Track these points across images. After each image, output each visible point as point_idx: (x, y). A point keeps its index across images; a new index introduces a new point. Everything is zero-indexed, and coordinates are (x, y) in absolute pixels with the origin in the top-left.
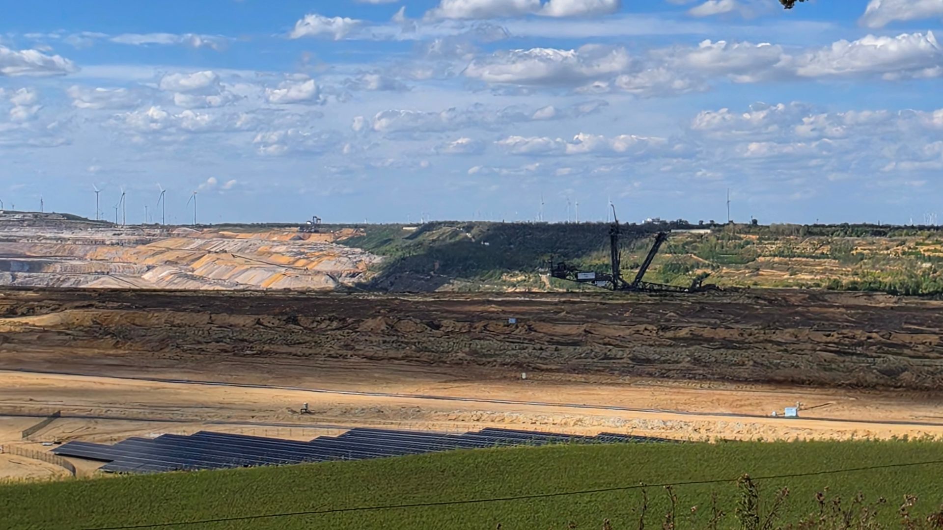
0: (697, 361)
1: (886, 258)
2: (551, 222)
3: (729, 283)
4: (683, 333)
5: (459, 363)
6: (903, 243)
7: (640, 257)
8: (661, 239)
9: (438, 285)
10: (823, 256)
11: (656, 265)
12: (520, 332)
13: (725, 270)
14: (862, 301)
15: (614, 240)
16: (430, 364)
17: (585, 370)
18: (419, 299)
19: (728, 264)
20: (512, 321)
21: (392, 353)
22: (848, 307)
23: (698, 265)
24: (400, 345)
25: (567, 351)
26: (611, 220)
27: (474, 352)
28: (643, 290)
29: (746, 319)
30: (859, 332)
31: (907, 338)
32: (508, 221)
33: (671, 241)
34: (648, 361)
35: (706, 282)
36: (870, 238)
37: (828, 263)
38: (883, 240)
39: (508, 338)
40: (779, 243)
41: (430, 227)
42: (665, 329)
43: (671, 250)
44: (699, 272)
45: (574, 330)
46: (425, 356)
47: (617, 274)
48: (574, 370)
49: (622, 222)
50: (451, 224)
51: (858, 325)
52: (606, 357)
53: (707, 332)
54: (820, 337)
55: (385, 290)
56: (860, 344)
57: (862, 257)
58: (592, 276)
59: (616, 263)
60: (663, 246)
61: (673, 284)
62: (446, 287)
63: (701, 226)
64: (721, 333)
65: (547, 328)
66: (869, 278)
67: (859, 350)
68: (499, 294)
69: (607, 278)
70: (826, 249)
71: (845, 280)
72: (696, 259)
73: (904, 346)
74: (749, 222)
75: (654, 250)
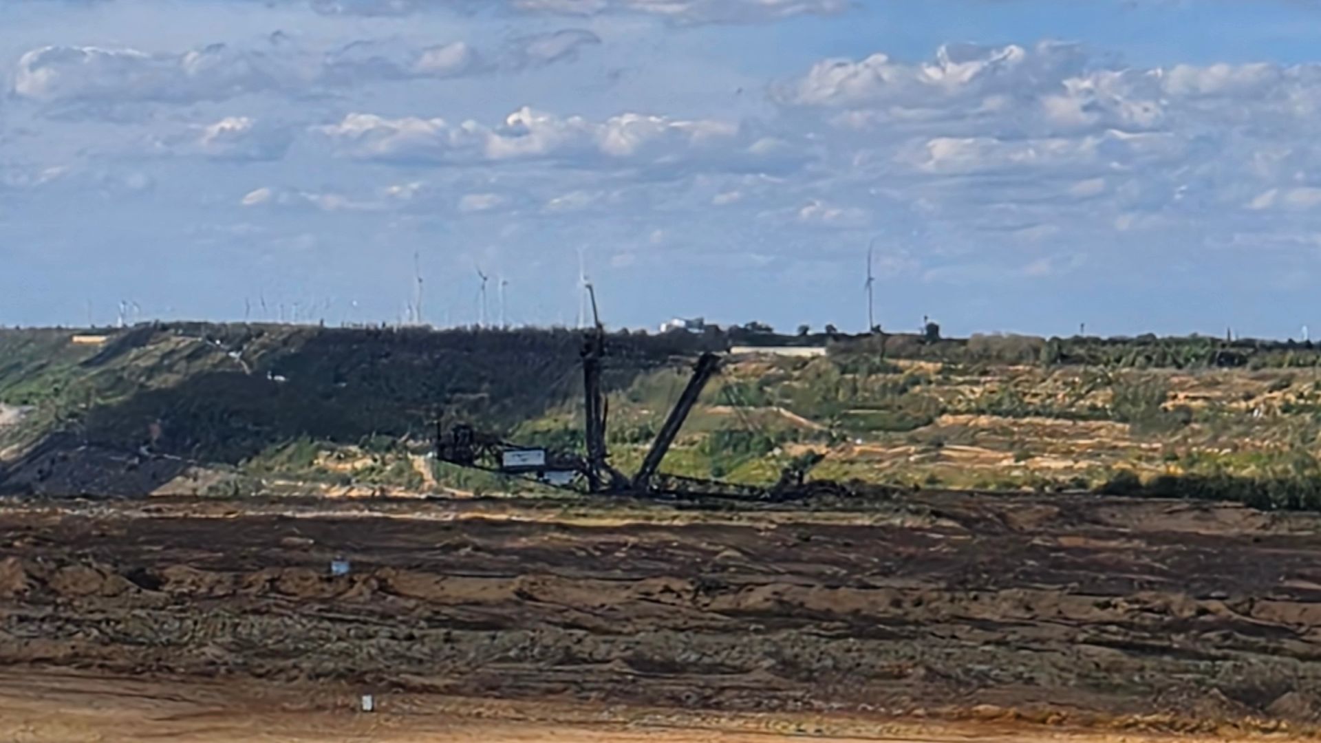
0: (788, 667)
1: (1245, 420)
2: (440, 325)
3: (870, 476)
4: (755, 599)
5: (207, 673)
6: (1284, 384)
7: (654, 414)
8: (707, 368)
9: (157, 480)
10: (1095, 413)
11: (694, 432)
12: (360, 593)
13: (859, 445)
14: (1187, 523)
15: (591, 371)
16: (133, 673)
17: (518, 690)
18: (110, 512)
19: (866, 431)
20: (340, 568)
21: (39, 648)
22: (1151, 538)
23: (794, 434)
24: (62, 626)
25: (474, 643)
26: (584, 323)
27: (240, 646)
28: (661, 494)
29: (911, 565)
30: (1177, 598)
31: (1291, 612)
32: (333, 323)
33: (731, 375)
34: (671, 668)
35: (815, 474)
36: (1206, 373)
37: (1108, 431)
38: (1239, 377)
39: (330, 610)
40: (992, 383)
41: (142, 335)
42: (711, 588)
43: (728, 396)
44: (798, 450)
45: (491, 590)
46: (122, 656)
47: (599, 455)
48: (490, 688)
49: (612, 328)
50: (192, 328)
51: (1176, 580)
52: (570, 658)
53: (816, 598)
54: (1085, 609)
55: (26, 491)
56: (1182, 626)
57: (1186, 416)
58: (538, 459)
59: (596, 428)
60: (712, 386)
61: (732, 479)
62: (180, 485)
63: (805, 339)
64: (848, 599)
65: (422, 586)
66: (1202, 469)
67: (1178, 640)
68: (309, 501)
69: (573, 464)
70: (1101, 398)
71: (1147, 473)
72: (790, 419)
73: (1282, 631)
74: (918, 329)
75: (689, 397)
